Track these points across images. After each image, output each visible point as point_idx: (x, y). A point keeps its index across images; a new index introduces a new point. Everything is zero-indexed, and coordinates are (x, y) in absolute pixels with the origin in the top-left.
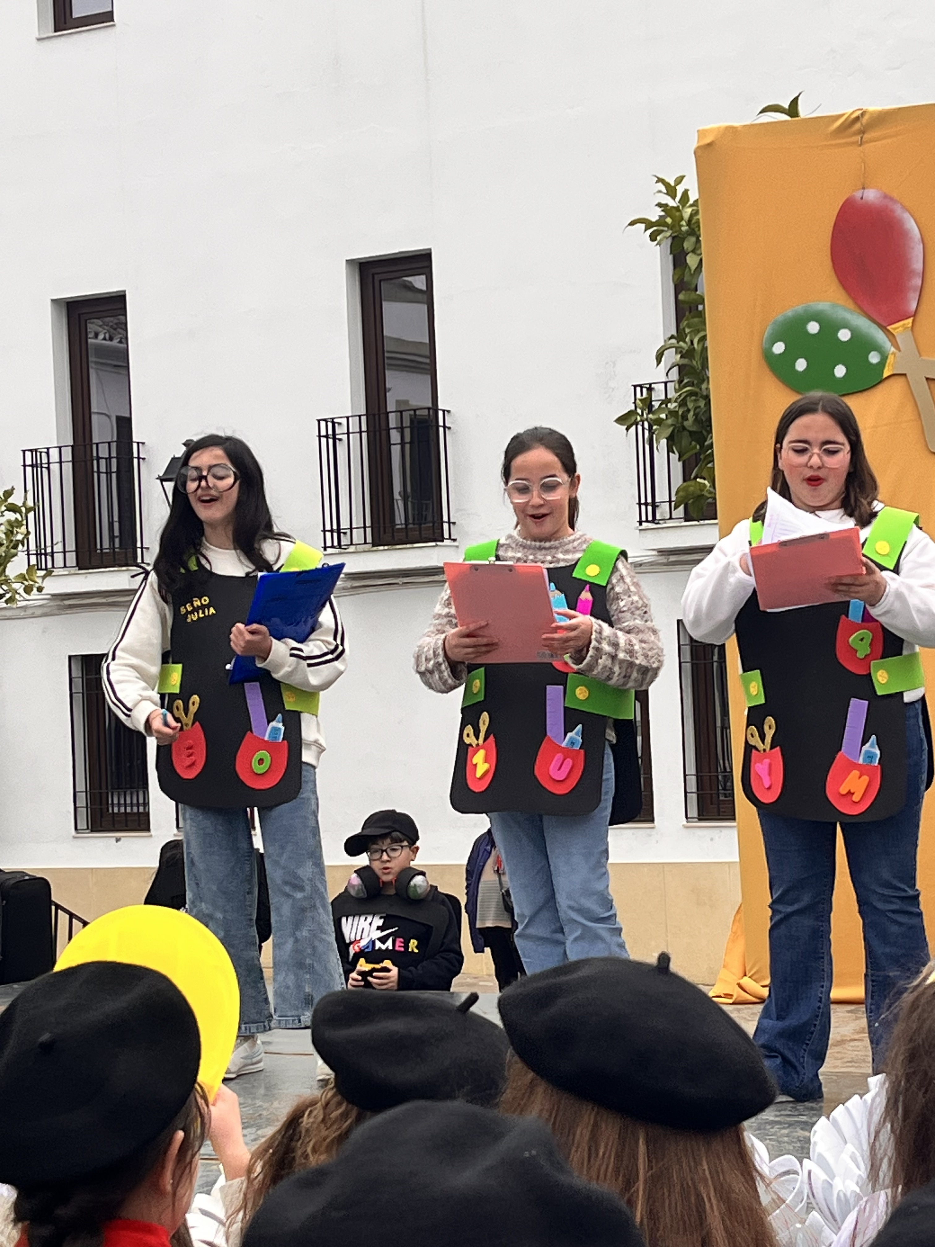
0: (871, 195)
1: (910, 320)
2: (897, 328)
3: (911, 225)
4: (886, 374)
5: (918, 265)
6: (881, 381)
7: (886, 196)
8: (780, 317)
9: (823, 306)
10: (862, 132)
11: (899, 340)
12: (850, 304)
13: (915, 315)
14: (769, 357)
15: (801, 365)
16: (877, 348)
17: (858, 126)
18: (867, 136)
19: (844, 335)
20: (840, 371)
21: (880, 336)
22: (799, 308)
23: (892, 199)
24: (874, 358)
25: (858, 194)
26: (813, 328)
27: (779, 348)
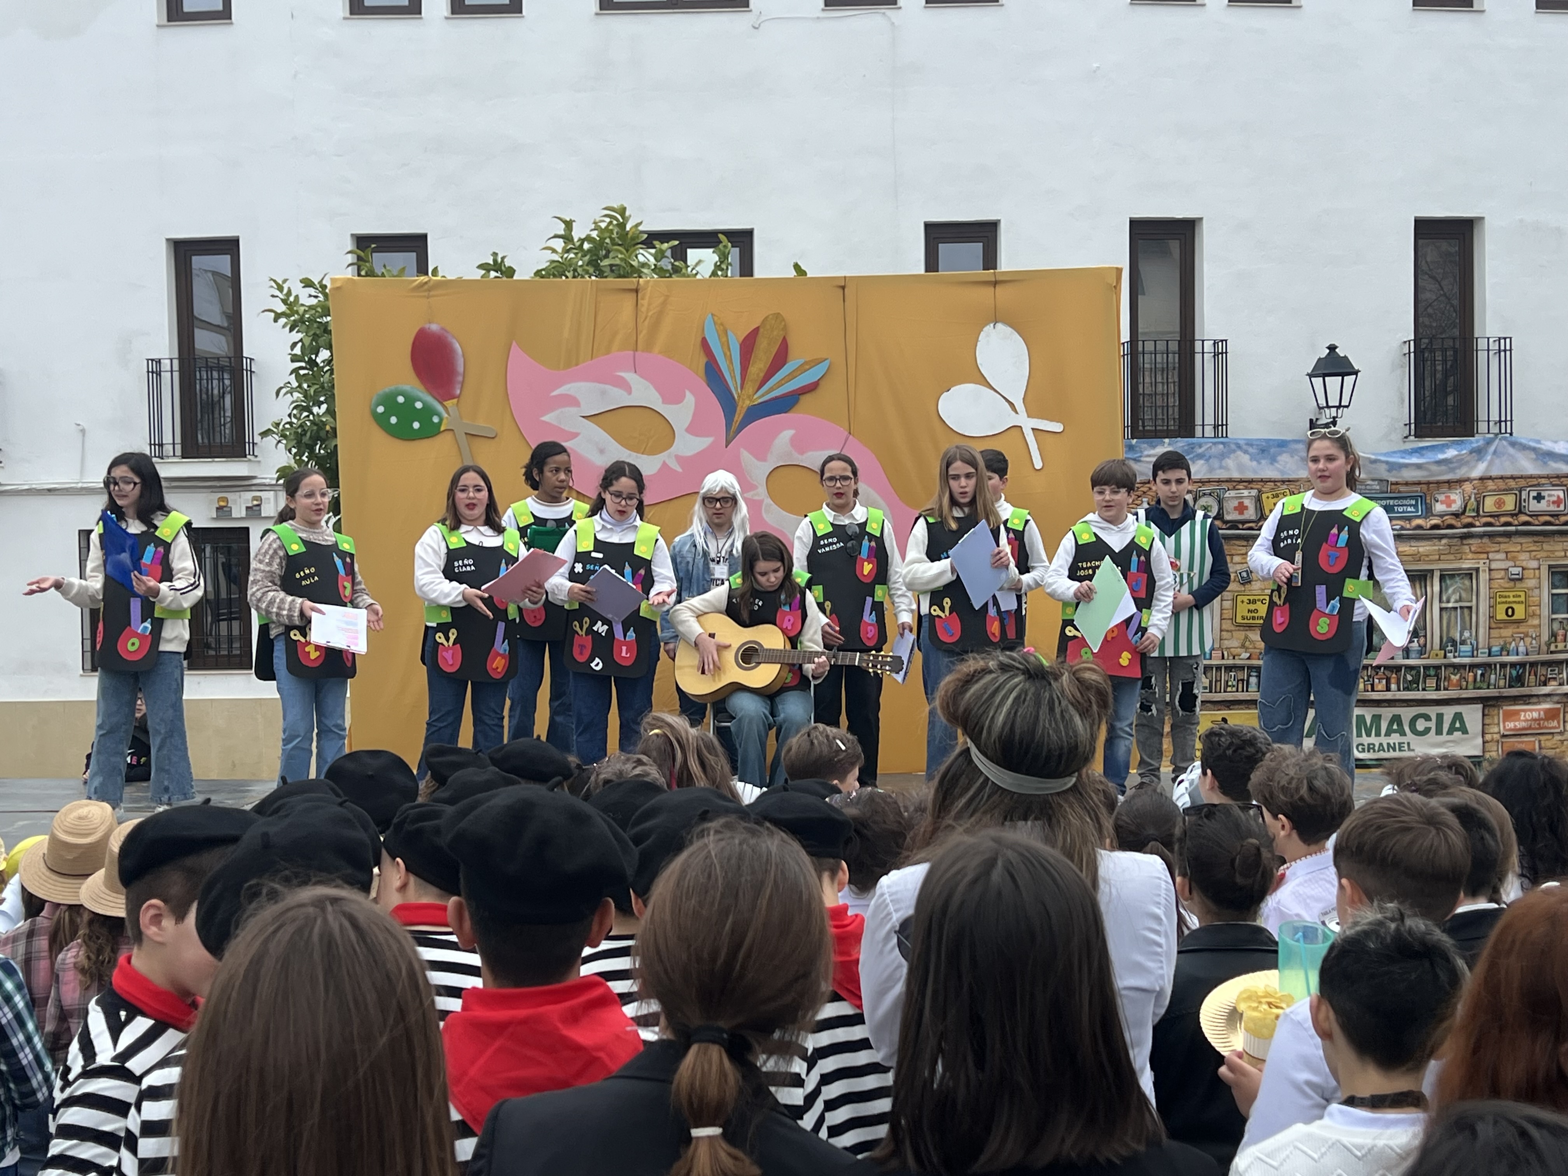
0: (434, 327)
1: (455, 401)
2: (449, 403)
3: (457, 346)
4: (442, 429)
5: (460, 369)
6: (439, 433)
7: (443, 329)
8: (381, 392)
9: (407, 388)
10: (429, 290)
11: (450, 410)
12: (422, 388)
13: (458, 397)
14: (375, 415)
15: (394, 420)
16: (439, 415)
17: (426, 287)
18: (432, 293)
19: (419, 405)
20: (416, 425)
21: (439, 408)
22: (393, 388)
23: (446, 331)
24: (436, 419)
25: (427, 326)
26: (401, 399)
27: (381, 409)
